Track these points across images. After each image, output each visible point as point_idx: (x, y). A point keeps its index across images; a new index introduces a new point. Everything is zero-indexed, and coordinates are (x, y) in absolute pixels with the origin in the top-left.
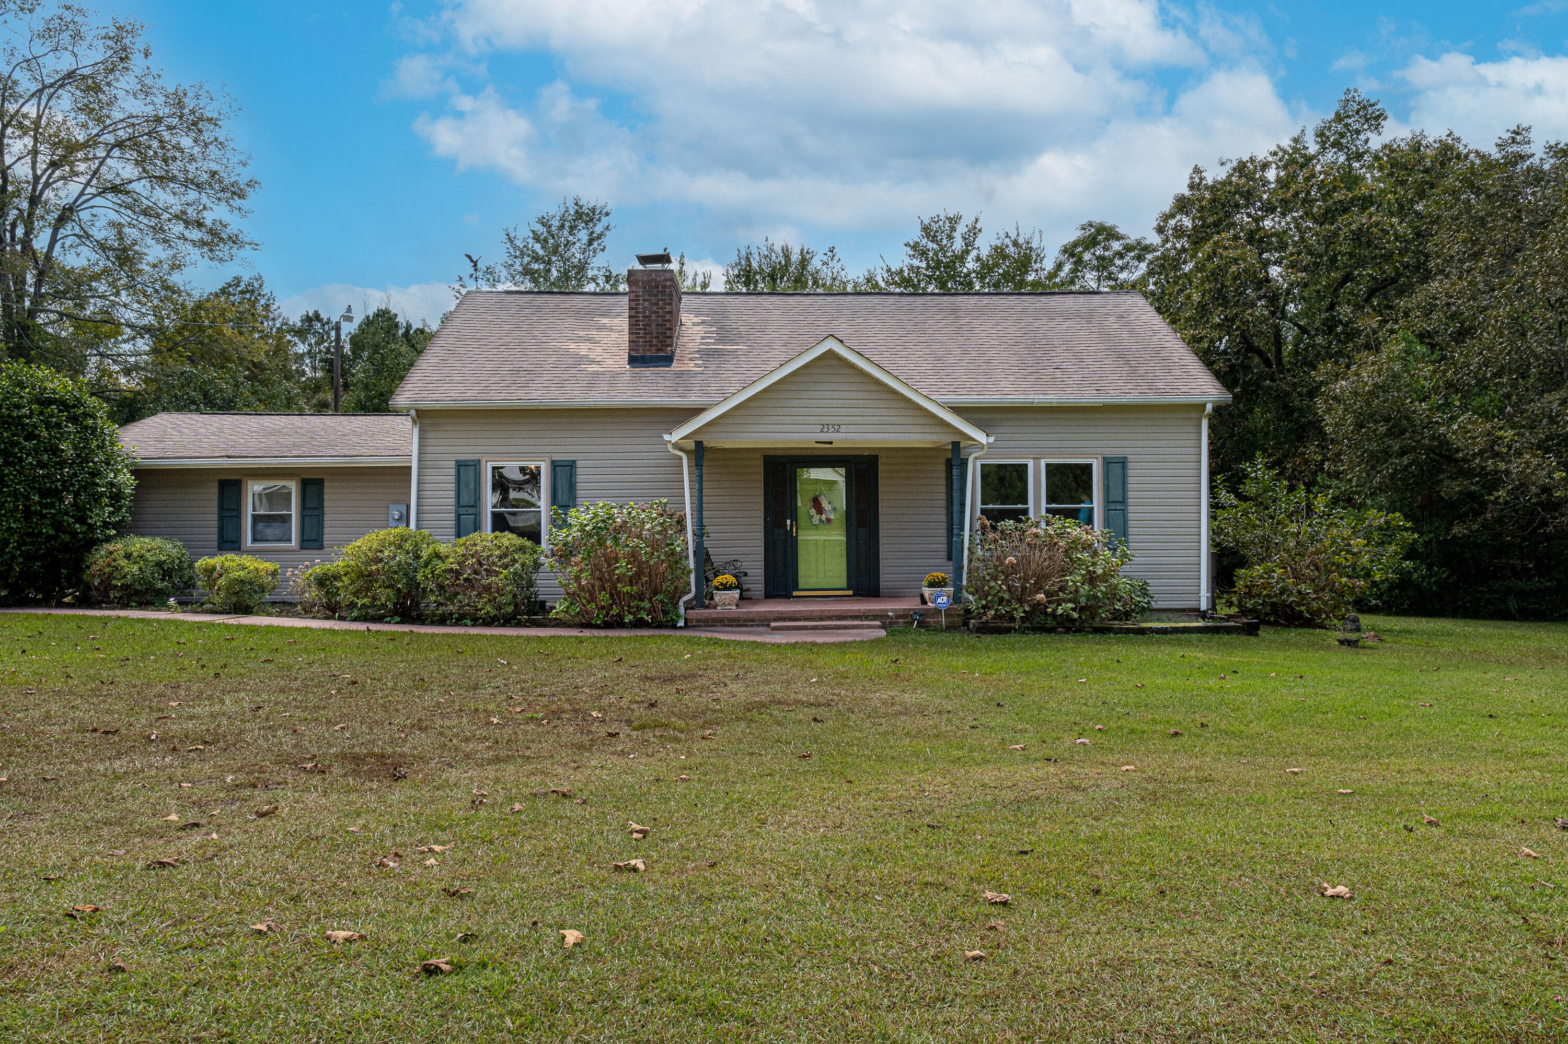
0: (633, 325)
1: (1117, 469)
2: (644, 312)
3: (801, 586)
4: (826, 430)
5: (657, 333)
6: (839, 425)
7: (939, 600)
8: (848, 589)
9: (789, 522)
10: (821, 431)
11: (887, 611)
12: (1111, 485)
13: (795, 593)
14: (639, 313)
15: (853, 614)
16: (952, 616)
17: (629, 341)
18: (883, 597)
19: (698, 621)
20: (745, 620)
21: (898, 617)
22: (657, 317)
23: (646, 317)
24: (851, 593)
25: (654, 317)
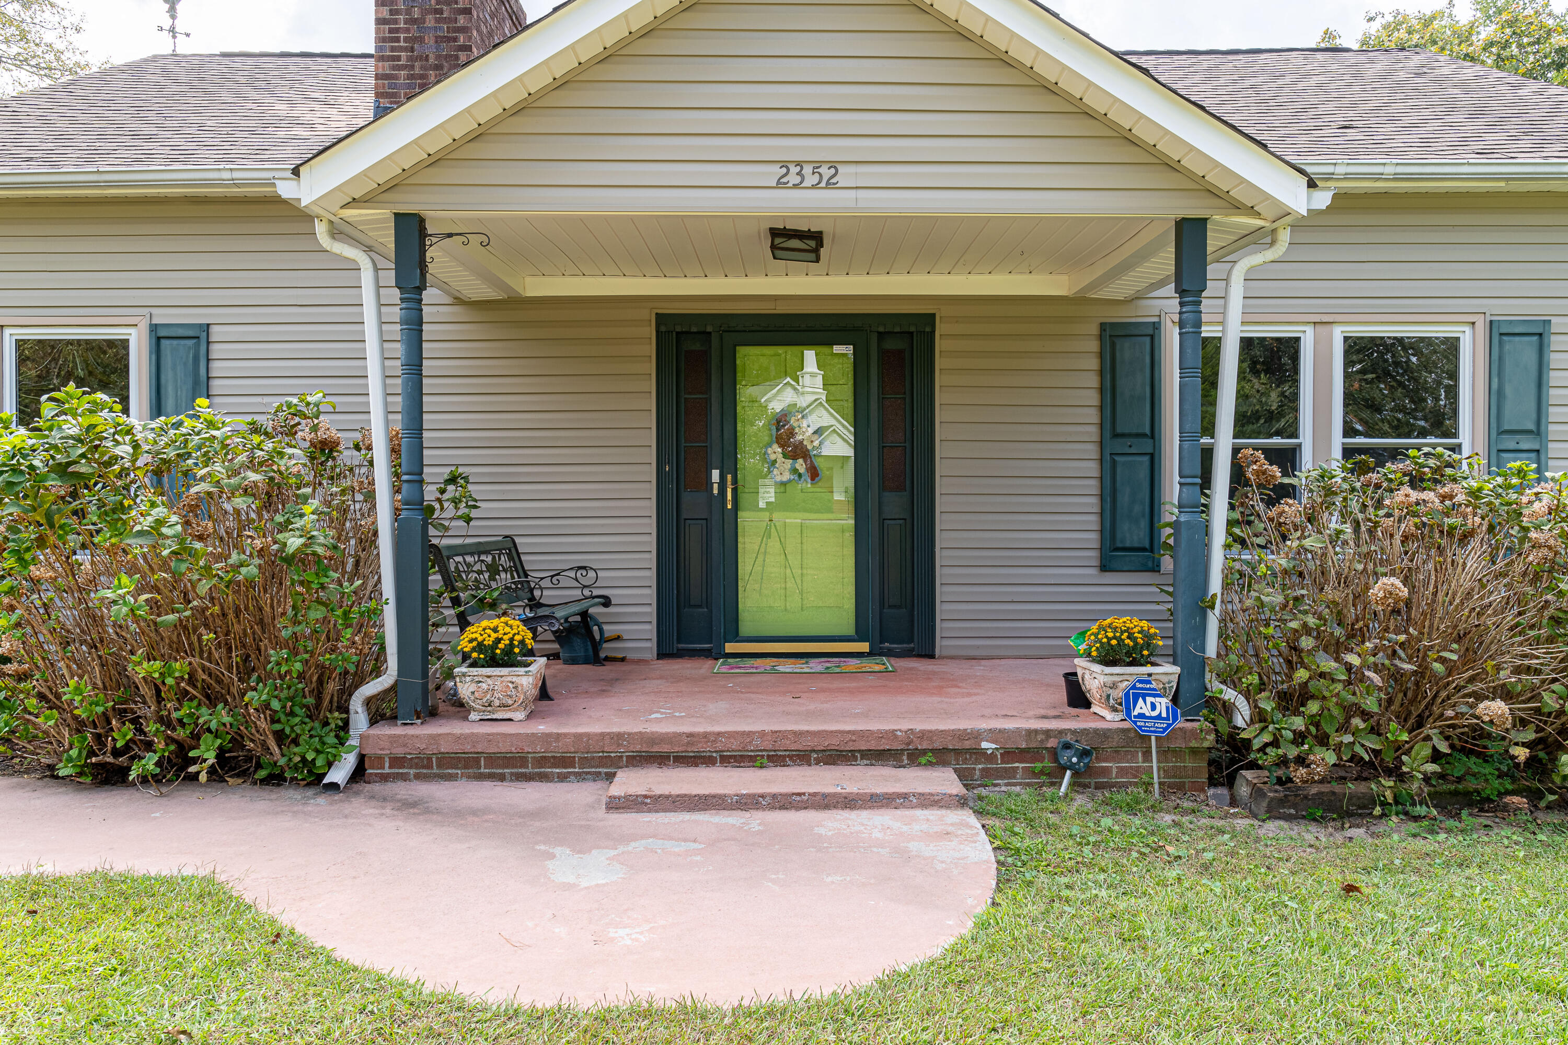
0: (384, 40)
1: (1525, 351)
2: (408, 12)
3: (745, 629)
4: (793, 179)
5: (438, 57)
6: (833, 165)
7: (1142, 707)
8: (860, 636)
9: (715, 475)
10: (781, 184)
11: (977, 735)
12: (1508, 390)
13: (730, 647)
14: (397, 12)
15: (873, 745)
16: (1177, 753)
17: (377, 77)
18: (942, 658)
19: (396, 761)
20: (542, 761)
21: (1010, 754)
22: (438, 21)
23: (413, 21)
24: (864, 647)
25: (430, 21)
